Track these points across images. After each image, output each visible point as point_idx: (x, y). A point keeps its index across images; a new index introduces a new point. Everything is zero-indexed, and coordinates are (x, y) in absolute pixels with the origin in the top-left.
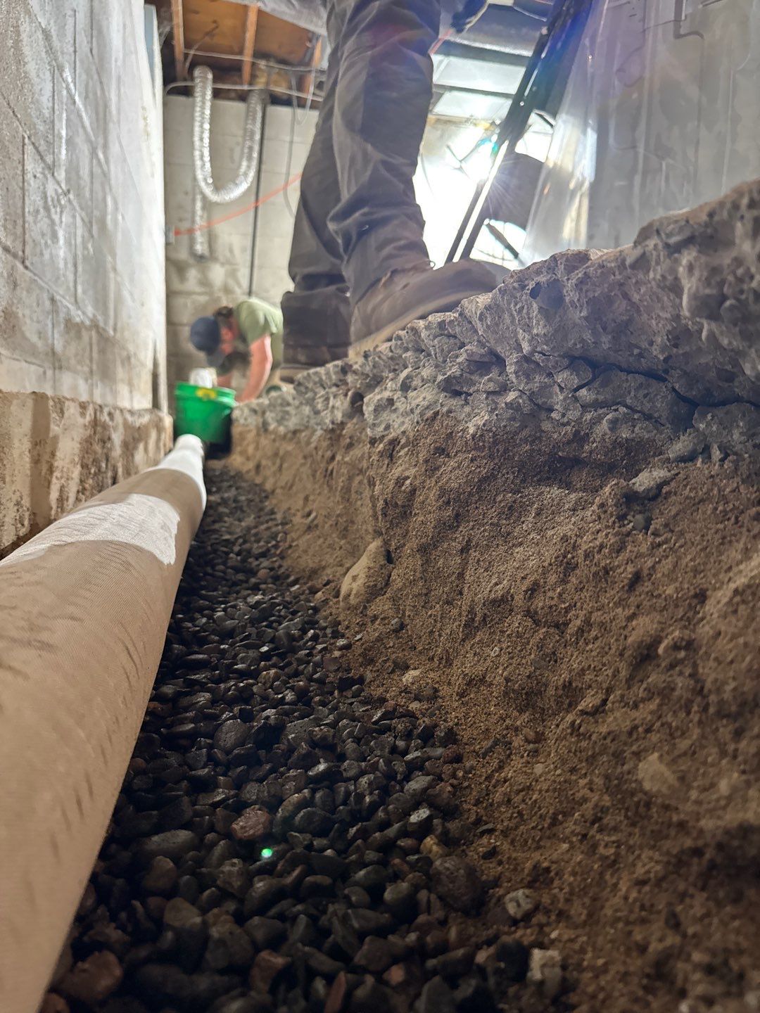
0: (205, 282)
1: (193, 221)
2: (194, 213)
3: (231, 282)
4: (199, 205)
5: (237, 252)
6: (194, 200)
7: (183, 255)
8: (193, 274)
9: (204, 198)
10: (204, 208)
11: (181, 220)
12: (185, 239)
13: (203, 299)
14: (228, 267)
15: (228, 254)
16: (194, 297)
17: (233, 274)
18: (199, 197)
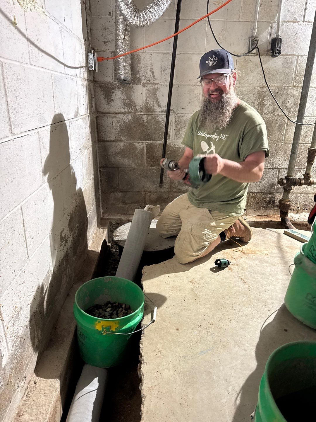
0: (129, 103)
1: (117, 45)
2: (117, 35)
3: (151, 102)
4: (121, 27)
5: (157, 73)
6: (116, 22)
7: (109, 78)
8: (118, 95)
9: (125, 19)
10: (125, 30)
11: (105, 43)
12: (110, 64)
13: (127, 118)
14: (149, 87)
15: (149, 74)
16: (118, 116)
17: (153, 94)
18: (120, 19)
